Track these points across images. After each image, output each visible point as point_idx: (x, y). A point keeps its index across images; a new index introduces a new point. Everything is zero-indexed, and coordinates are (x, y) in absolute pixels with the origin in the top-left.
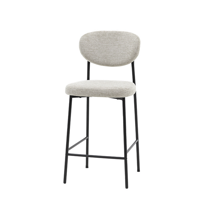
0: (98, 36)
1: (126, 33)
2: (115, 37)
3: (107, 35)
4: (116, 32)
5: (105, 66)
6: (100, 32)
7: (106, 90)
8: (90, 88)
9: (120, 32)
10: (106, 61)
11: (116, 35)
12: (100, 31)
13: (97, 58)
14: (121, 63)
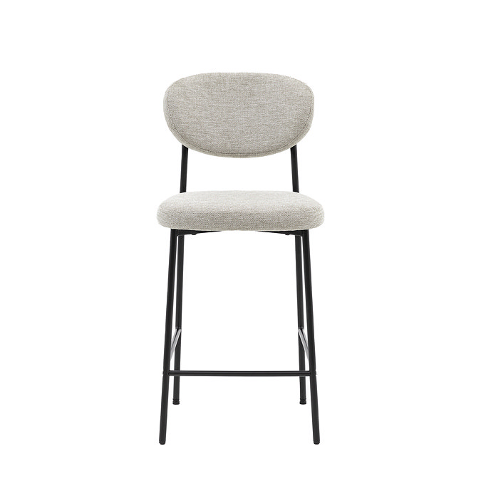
0: (207, 85)
1: (275, 76)
2: (247, 87)
3: (227, 83)
4: (249, 75)
5: (228, 156)
6: (210, 76)
7: (273, 213)
8: (232, 210)
9: (258, 75)
10: (229, 146)
11: (249, 83)
12: (211, 74)
13: (208, 137)
14: (266, 149)
